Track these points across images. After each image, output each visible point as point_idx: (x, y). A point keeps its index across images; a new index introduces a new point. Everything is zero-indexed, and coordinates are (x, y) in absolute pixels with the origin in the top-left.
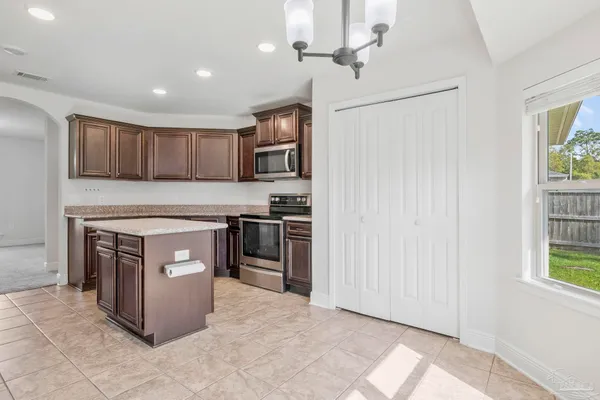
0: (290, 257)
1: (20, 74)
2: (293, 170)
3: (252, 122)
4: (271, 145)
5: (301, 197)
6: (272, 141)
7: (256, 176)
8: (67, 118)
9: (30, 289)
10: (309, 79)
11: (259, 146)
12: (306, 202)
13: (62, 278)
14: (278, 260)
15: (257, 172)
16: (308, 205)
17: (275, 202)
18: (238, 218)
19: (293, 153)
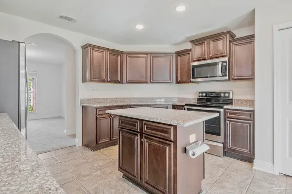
0: (229, 132)
1: (62, 17)
2: (224, 75)
3: (189, 46)
4: (205, 59)
5: (225, 93)
6: (206, 56)
7: (192, 80)
8: (82, 47)
9: (63, 148)
10: (251, 9)
11: (194, 61)
12: (229, 96)
13: (78, 141)
14: (219, 134)
15: (193, 77)
16: (231, 98)
17: (202, 96)
18: (184, 106)
19: (225, 64)
